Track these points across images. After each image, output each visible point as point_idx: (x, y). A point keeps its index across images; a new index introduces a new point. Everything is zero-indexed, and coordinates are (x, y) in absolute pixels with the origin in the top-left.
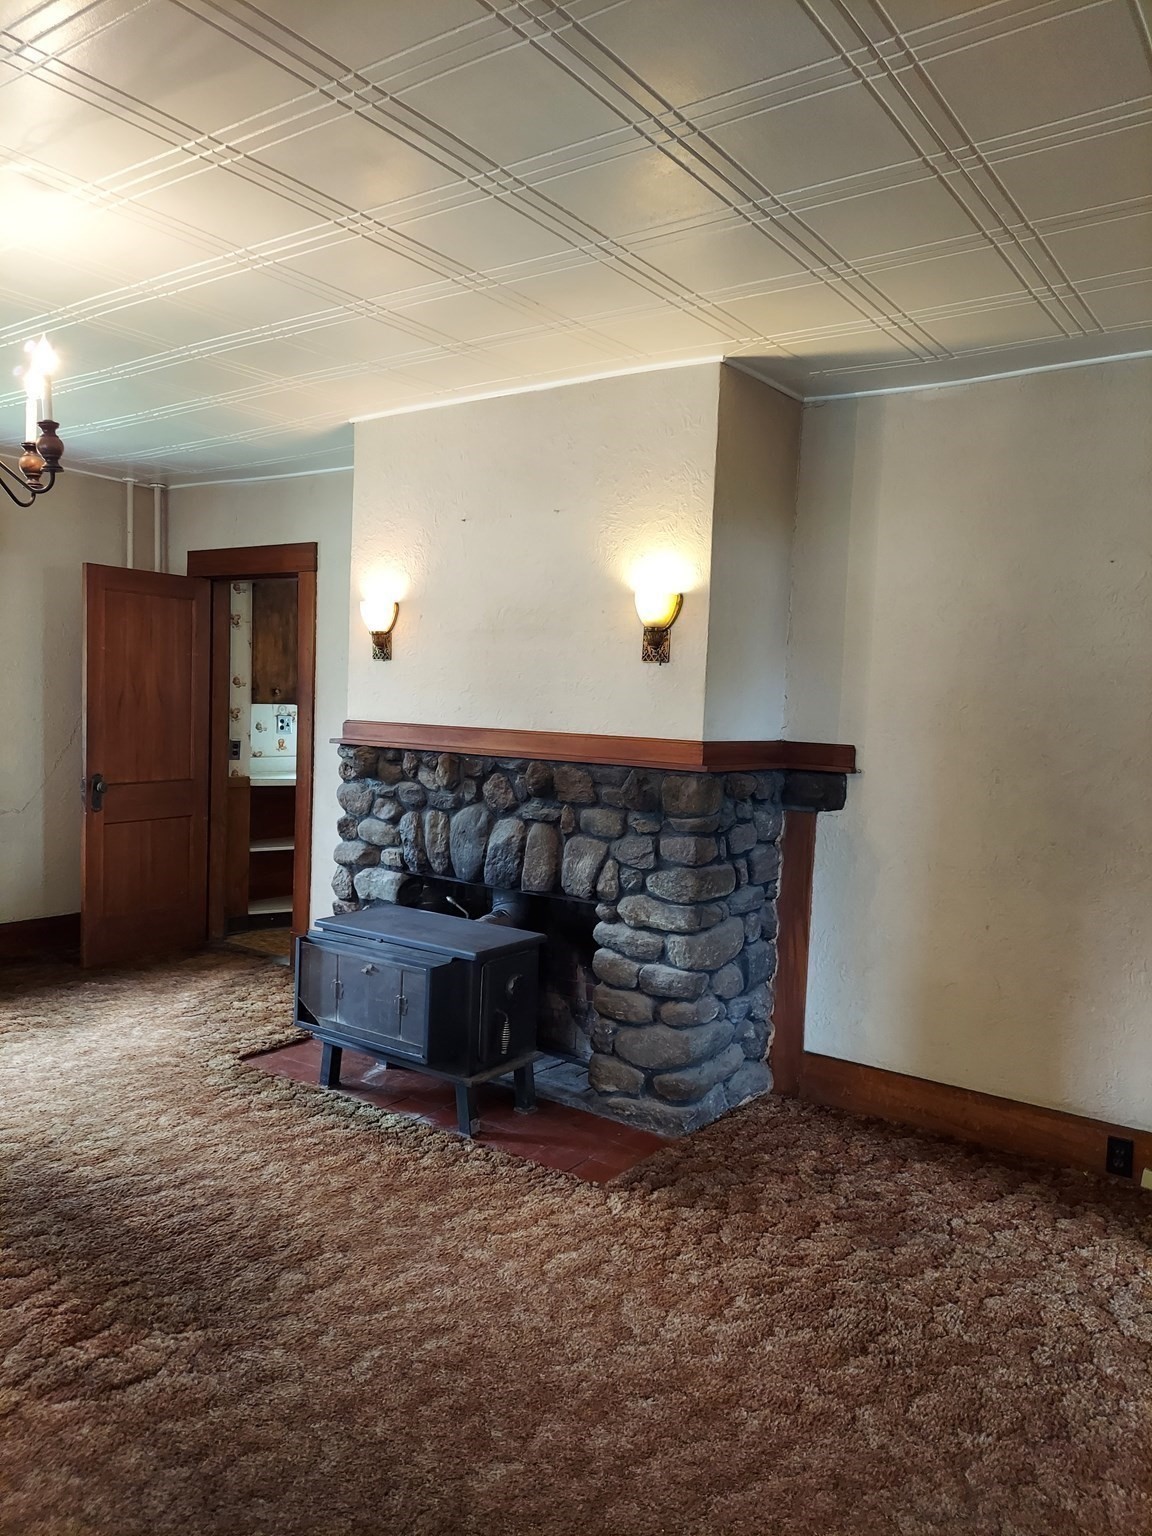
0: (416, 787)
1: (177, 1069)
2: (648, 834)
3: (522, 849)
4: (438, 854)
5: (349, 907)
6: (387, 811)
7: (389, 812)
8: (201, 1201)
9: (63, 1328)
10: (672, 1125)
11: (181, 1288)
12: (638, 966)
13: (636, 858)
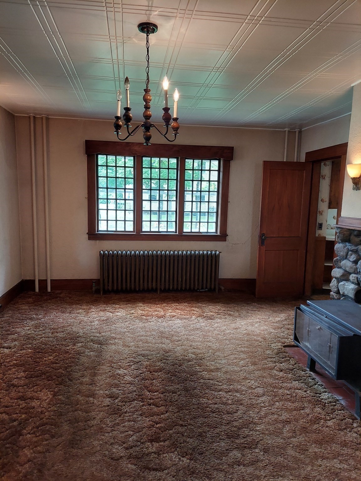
1: (260, 344)
5: (336, 296)
6: (353, 257)
7: (353, 258)
8: (230, 402)
9: (153, 434)
11: (196, 437)
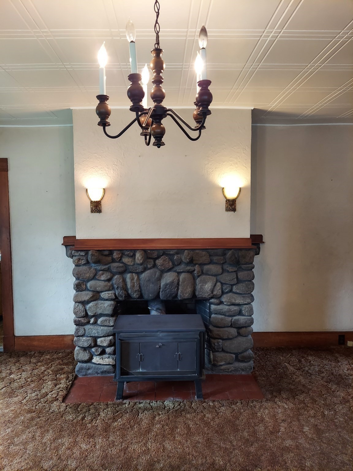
0: (121, 265)
2: (234, 272)
3: (178, 284)
4: (136, 291)
5: (83, 320)
6: (105, 276)
7: (107, 277)
10: (248, 369)
12: (231, 318)
13: (230, 281)
